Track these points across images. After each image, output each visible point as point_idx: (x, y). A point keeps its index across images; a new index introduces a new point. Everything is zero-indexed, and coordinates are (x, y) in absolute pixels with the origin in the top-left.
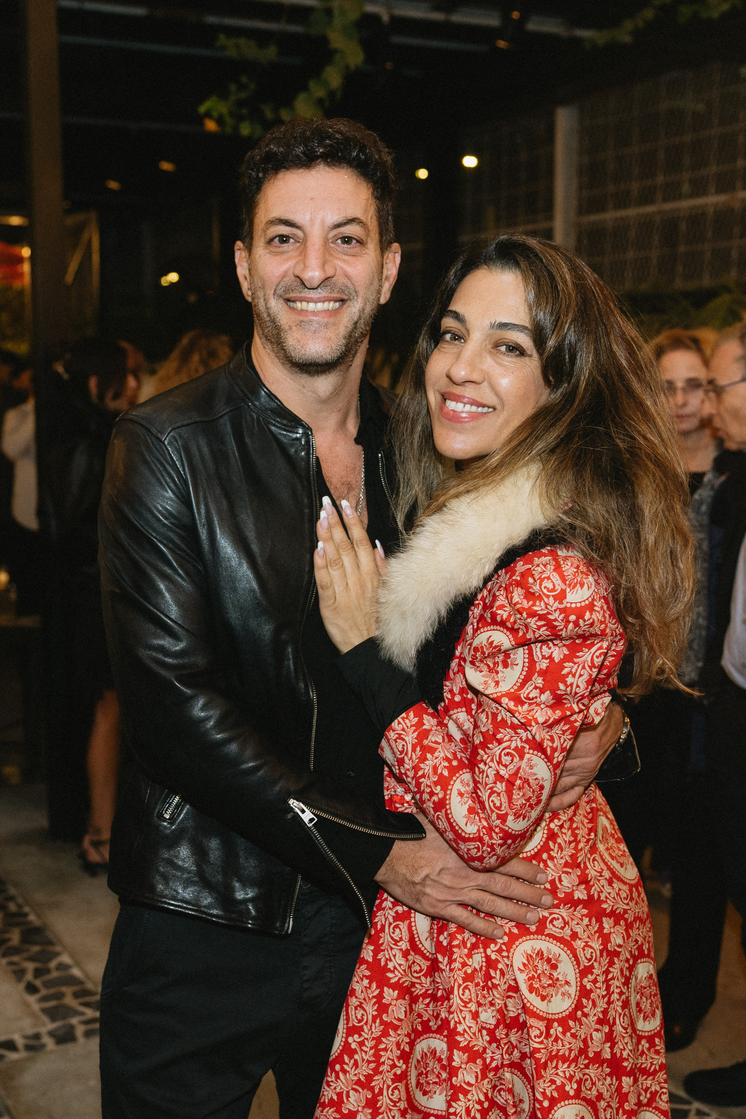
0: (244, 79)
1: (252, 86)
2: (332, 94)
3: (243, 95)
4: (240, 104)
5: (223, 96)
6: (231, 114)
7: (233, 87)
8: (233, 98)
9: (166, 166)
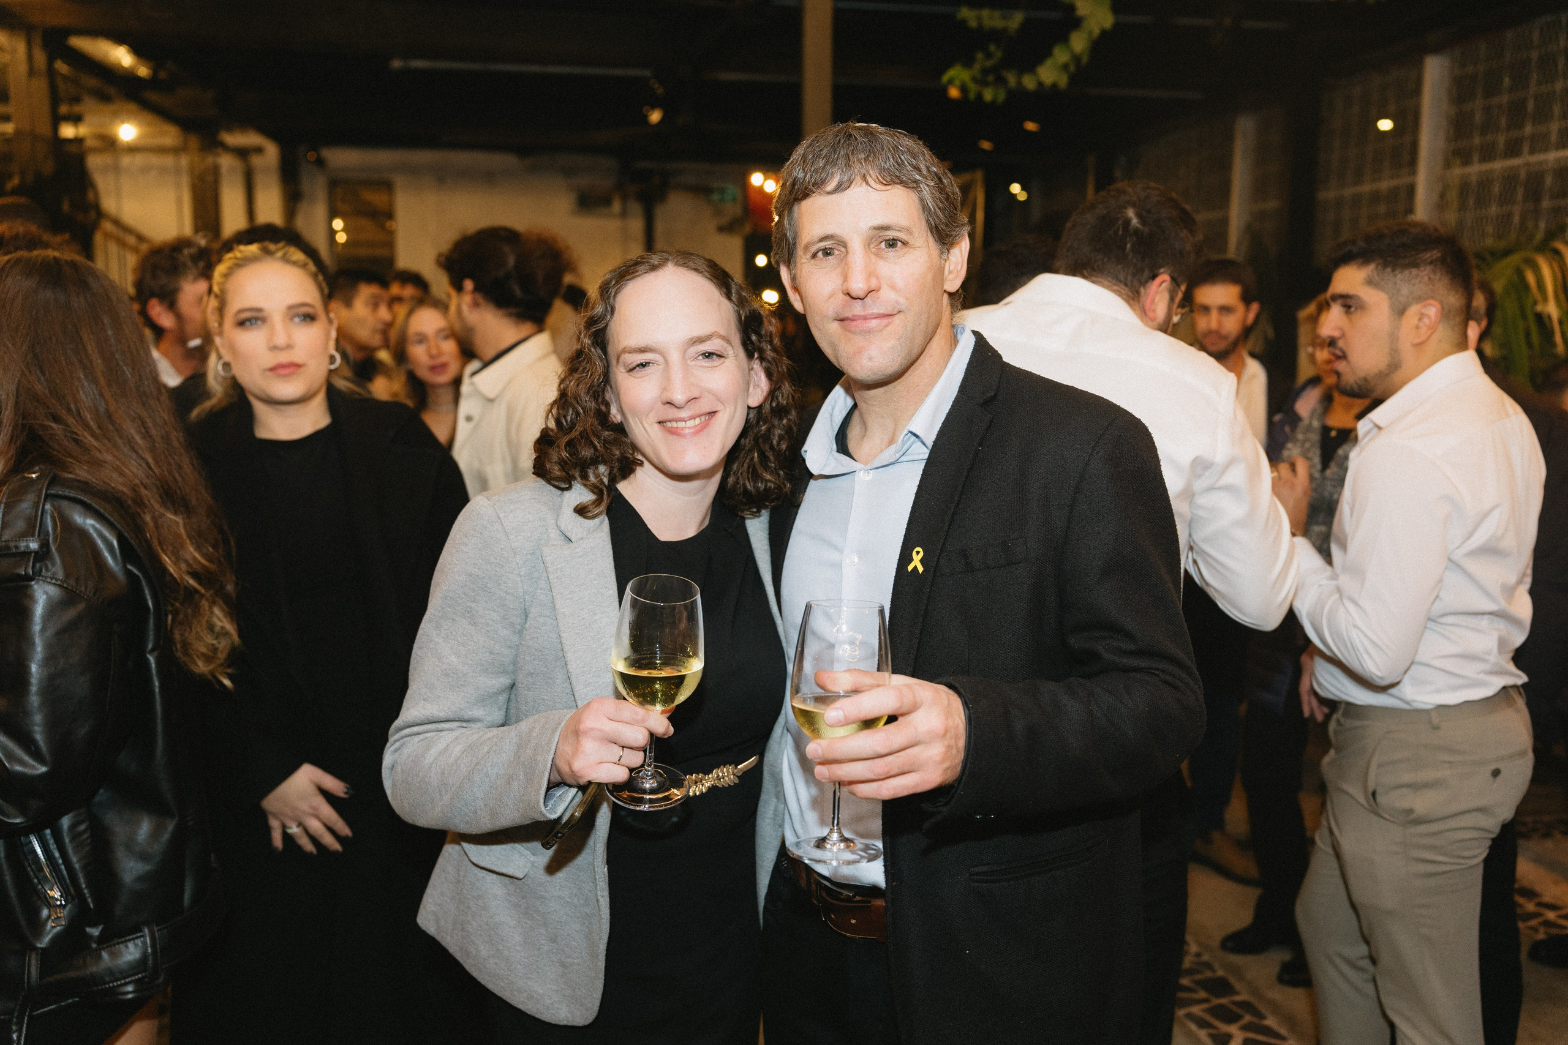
0: (992, 48)
1: (999, 54)
2: (1077, 59)
3: (989, 63)
4: (985, 71)
5: (968, 63)
6: (974, 79)
7: (980, 56)
8: (977, 66)
9: (1031, 126)
